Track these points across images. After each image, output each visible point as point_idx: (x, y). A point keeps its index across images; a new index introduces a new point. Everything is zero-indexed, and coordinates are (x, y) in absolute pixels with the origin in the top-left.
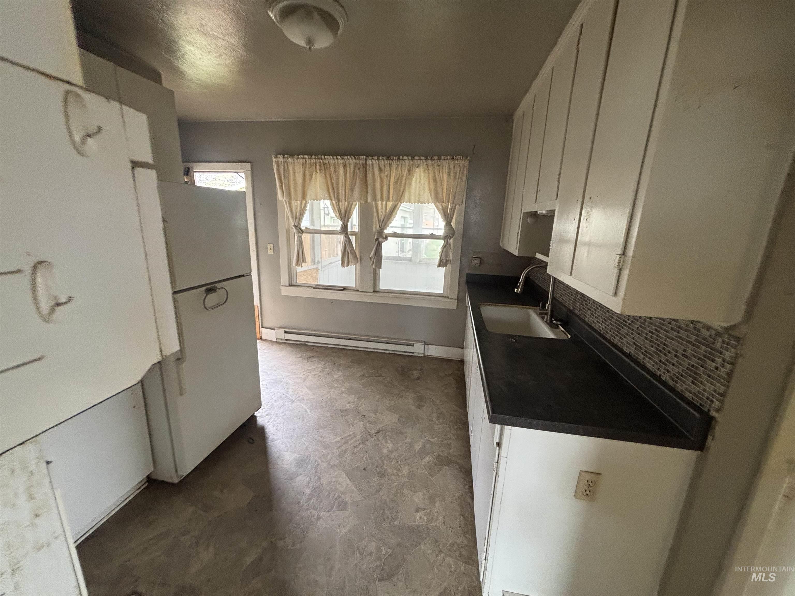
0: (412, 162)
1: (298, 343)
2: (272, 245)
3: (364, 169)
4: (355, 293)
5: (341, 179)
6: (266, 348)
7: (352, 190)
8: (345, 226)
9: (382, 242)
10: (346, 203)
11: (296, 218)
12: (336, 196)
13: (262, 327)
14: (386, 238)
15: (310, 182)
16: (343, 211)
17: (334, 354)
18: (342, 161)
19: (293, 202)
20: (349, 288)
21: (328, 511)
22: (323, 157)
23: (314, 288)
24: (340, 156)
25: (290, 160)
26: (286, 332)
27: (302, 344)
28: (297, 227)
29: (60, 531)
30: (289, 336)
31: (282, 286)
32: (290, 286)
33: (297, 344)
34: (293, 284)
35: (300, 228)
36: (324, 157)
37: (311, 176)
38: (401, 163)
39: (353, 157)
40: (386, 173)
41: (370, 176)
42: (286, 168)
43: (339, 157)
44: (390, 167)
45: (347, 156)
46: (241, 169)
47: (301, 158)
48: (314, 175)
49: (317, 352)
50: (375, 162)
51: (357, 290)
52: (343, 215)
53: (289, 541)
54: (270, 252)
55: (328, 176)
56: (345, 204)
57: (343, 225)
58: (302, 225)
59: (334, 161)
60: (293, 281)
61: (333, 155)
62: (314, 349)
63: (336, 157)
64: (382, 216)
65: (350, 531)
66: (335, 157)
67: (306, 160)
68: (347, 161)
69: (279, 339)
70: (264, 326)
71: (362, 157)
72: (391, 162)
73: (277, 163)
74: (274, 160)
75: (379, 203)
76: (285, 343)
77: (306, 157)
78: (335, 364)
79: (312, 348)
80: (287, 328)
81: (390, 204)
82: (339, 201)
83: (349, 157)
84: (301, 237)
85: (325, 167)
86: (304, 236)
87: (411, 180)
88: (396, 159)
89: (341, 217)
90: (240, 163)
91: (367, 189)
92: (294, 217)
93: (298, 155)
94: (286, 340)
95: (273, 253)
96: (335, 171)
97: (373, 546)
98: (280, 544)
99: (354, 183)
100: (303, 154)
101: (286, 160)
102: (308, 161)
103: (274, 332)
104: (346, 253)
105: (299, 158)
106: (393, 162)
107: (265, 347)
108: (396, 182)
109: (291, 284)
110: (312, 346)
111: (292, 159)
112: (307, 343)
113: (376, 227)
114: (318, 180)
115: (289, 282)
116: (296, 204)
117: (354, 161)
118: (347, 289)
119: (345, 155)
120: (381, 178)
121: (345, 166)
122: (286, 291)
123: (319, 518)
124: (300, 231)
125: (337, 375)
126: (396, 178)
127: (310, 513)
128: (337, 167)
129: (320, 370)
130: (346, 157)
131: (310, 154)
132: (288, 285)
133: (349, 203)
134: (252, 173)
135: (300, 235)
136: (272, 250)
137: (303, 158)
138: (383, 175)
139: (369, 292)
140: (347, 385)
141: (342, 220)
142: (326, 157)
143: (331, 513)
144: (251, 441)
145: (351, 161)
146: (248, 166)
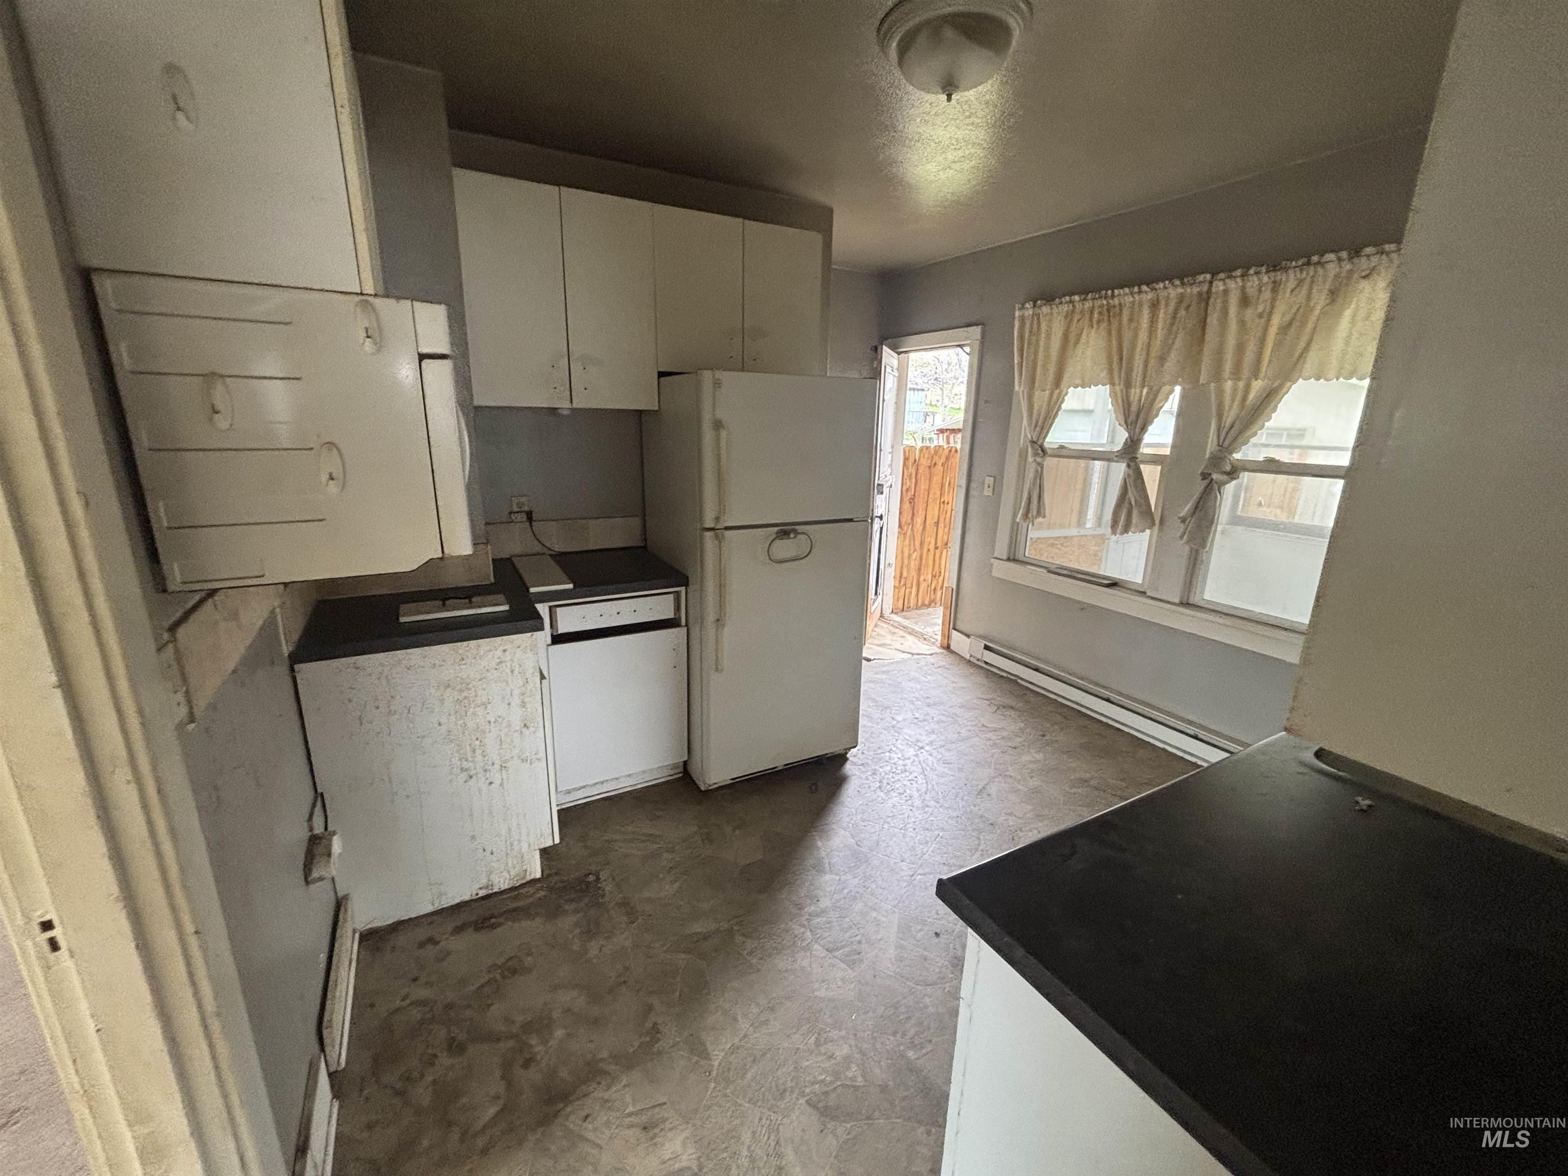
0: (1348, 267)
1: (1005, 674)
2: (992, 479)
3: (1203, 305)
4: (1133, 597)
5: (1143, 336)
6: (944, 665)
7: (1162, 359)
8: (1132, 441)
9: (1221, 484)
10: (1145, 391)
11: (1036, 426)
12: (1123, 375)
13: (954, 629)
14: (1233, 473)
15: (1074, 350)
16: (1134, 408)
17: (1059, 718)
18: (1150, 296)
19: (1037, 393)
20: (1126, 586)
21: (827, 950)
22: (1110, 292)
23: (1049, 571)
24: (1148, 285)
25: (1045, 310)
26: (987, 648)
27: (1010, 680)
28: (1036, 443)
29: (542, 754)
30: (990, 657)
31: (995, 558)
32: (1009, 559)
33: (1002, 676)
34: (1016, 558)
35: (1041, 447)
36: (1113, 292)
37: (1079, 336)
38: (1311, 273)
39: (1177, 282)
40: (1261, 308)
41: (1213, 319)
42: (1035, 326)
43: (1144, 288)
44: (1275, 290)
45: (1163, 281)
46: (967, 338)
47: (1067, 302)
48: (1084, 336)
49: (1027, 702)
50: (1234, 286)
51: (1143, 593)
52: (1132, 417)
53: (750, 944)
54: (988, 492)
55: (1114, 333)
56: (1141, 392)
57: (1129, 440)
58: (1047, 440)
59: (1131, 299)
60: (1017, 552)
61: (1130, 285)
62: (1026, 694)
63: (1140, 288)
64: (1230, 417)
65: (831, 1000)
66: (1136, 289)
67: (1074, 306)
68: (1163, 294)
69: (974, 657)
70: (957, 627)
71: (1201, 278)
72: (1279, 275)
73: (1022, 319)
74: (1017, 314)
75: (1228, 385)
76: (982, 668)
77: (1077, 298)
78: (1044, 736)
79: (1025, 691)
80: (991, 641)
81: (1257, 385)
82: (1128, 385)
83: (1167, 282)
84: (1041, 465)
85: (1111, 313)
86: (1049, 462)
87: (1340, 315)
88: (1295, 267)
89: (1126, 422)
90: (965, 329)
91: (1200, 352)
92: (1034, 422)
93: (1060, 298)
94: (986, 663)
95: (991, 495)
96: (1131, 320)
97: (842, 1051)
98: (739, 939)
99: (1170, 342)
100: (1071, 294)
101: (1037, 310)
102: (1079, 306)
103: (968, 640)
104: (1126, 504)
105: (1061, 303)
106: (1288, 275)
107: (944, 663)
108: (1285, 329)
109: (1011, 558)
110: (1028, 688)
111: (1049, 307)
112: (1019, 681)
113: (1211, 446)
114: (1091, 343)
115: (1009, 552)
116: (1041, 398)
117: (1180, 290)
118: (1120, 586)
119: (1157, 281)
120: (1242, 323)
121: (1154, 305)
122: (1002, 570)
123: (807, 948)
124: (1040, 452)
125: (1031, 757)
126: (1288, 318)
127: (803, 933)
128: (1137, 309)
129: (1005, 734)
130: (1161, 285)
131: (1084, 292)
132: (1005, 557)
133: (1151, 388)
134: (982, 343)
135: (1039, 460)
136: (991, 489)
137: (1071, 302)
138: (1249, 313)
139: (1169, 602)
140: (1034, 782)
141: (1127, 430)
142: (1116, 292)
143: (830, 955)
144: (814, 788)
145: (1172, 292)
146: (976, 331)
